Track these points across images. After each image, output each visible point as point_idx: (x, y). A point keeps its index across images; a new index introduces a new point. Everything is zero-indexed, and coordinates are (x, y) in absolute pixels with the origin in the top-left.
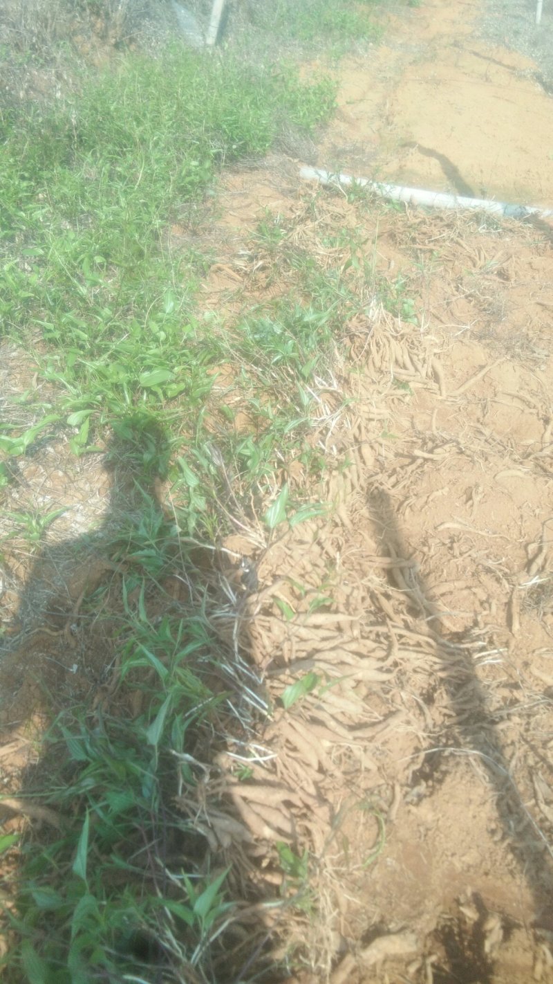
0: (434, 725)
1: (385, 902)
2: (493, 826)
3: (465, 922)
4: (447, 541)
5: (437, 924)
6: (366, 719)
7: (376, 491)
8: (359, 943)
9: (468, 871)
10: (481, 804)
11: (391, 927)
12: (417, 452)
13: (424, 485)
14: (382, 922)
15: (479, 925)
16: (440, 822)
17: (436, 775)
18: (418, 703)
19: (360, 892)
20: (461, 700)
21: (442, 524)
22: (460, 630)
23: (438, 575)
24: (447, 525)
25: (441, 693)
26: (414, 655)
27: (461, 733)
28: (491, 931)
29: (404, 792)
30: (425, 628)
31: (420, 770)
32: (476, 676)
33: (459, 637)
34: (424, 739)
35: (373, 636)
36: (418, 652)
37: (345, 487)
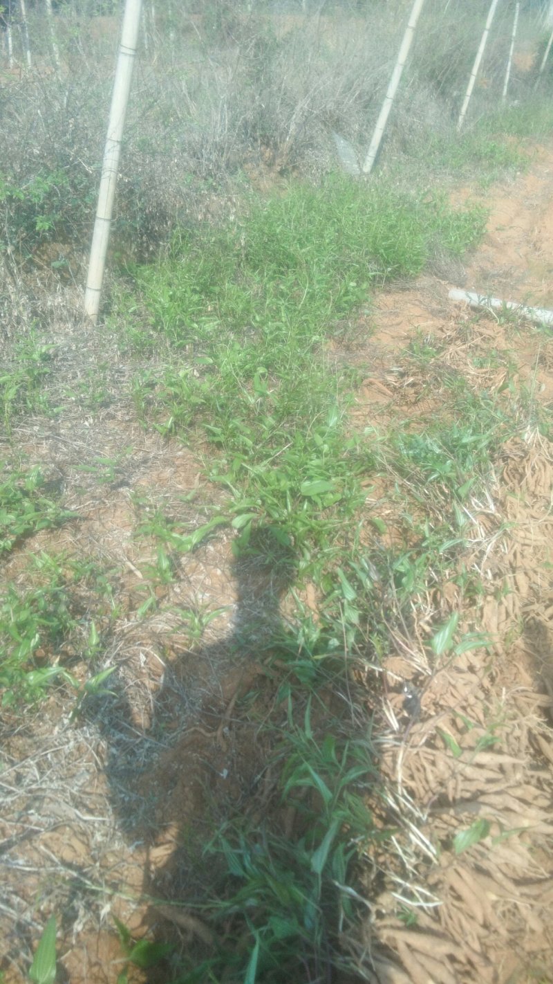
6: (532, 875)
7: (532, 622)
35: (534, 781)
37: (500, 614)
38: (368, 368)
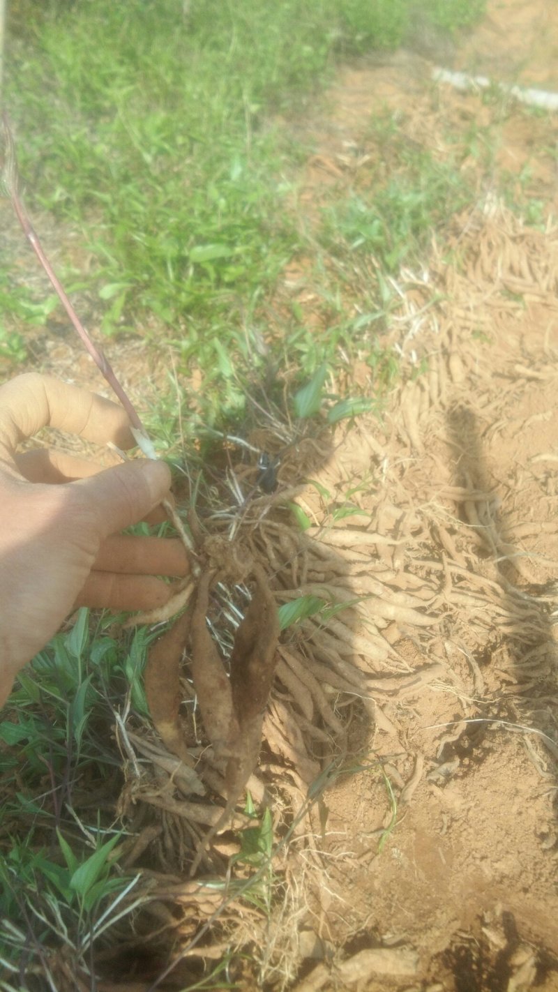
0: (486, 692)
1: (382, 904)
2: (545, 829)
3: (488, 949)
4: (542, 477)
5: (452, 942)
6: (391, 668)
7: (459, 411)
8: (341, 951)
9: (501, 882)
10: (531, 798)
11: (385, 937)
12: (520, 369)
13: (522, 407)
14: (375, 929)
15: (506, 955)
16: (471, 813)
17: (476, 752)
18: (469, 664)
19: (351, 886)
20: (528, 665)
21: (538, 455)
22: (541, 583)
23: (521, 513)
24: (544, 457)
25: (501, 653)
26: (471, 601)
27: (520, 706)
28: (519, 967)
29: (428, 767)
30: (493, 571)
31: (457, 743)
32: (551, 638)
33: (539, 590)
34: (468, 705)
35: (422, 573)
36: (477, 598)
37: (422, 402)
38: (317, 144)
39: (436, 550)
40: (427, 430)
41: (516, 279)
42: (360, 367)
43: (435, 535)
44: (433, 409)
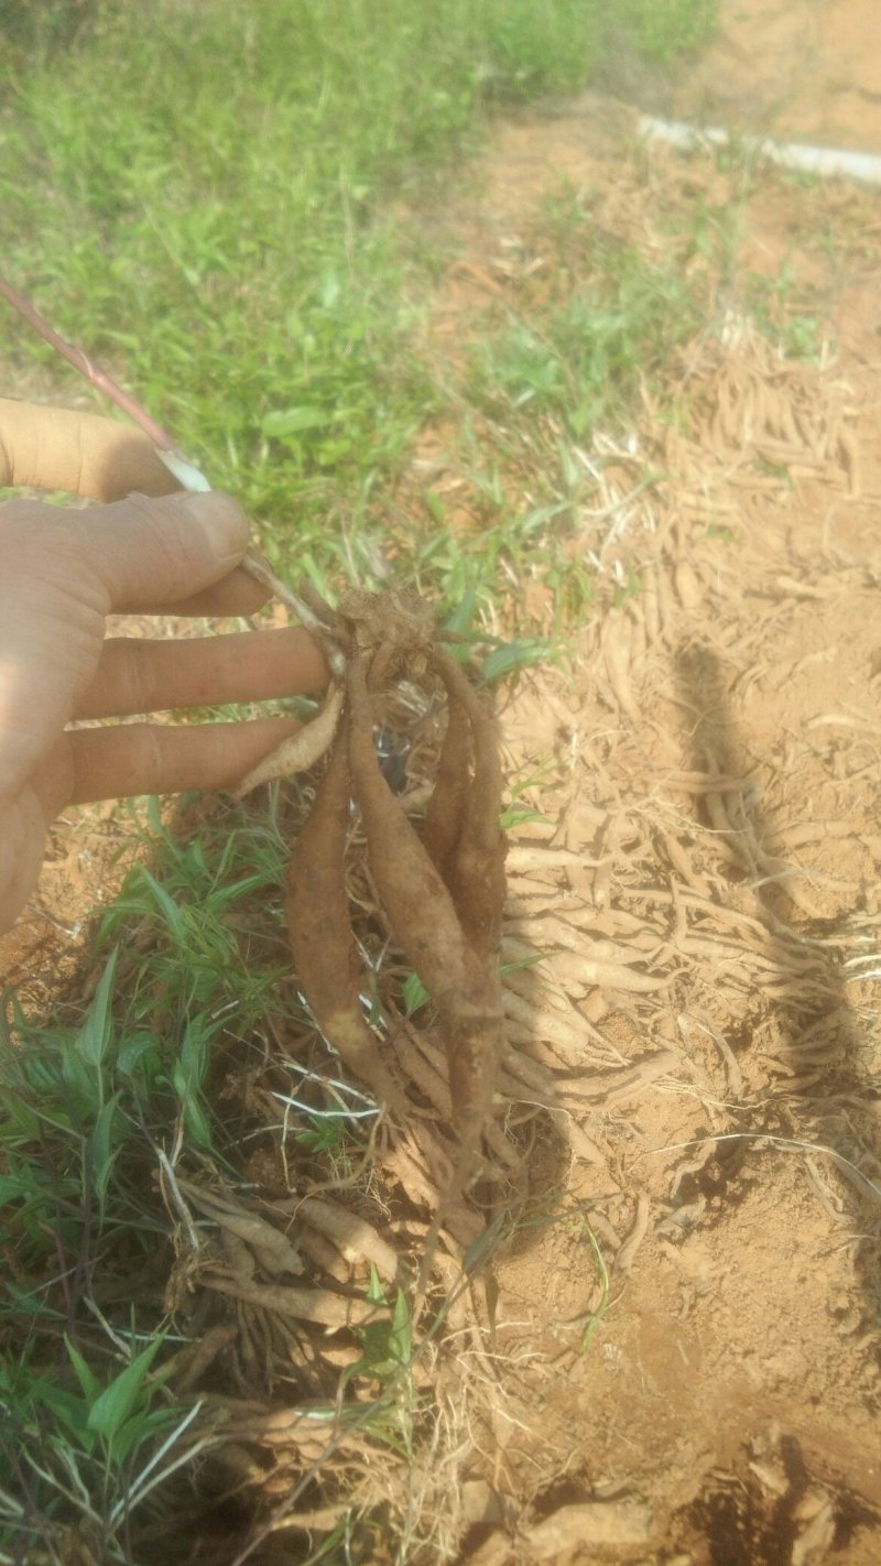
0: (747, 1091)
1: (592, 1432)
2: (843, 1303)
3: (760, 1496)
4: (824, 750)
5: (704, 1489)
8: (529, 1510)
9: (777, 1390)
10: (819, 1255)
11: (598, 1485)
12: (785, 583)
13: (790, 642)
14: (583, 1472)
15: (788, 1503)
16: (725, 1283)
17: (731, 1186)
18: (718, 1048)
19: (542, 1407)
20: (810, 1045)
21: (817, 716)
22: (829, 917)
23: (794, 808)
24: (827, 719)
25: (768, 1029)
26: (717, 950)
27: (799, 1111)
28: (809, 1522)
29: (657, 1214)
30: (751, 902)
31: (702, 1174)
32: (845, 1003)
33: (825, 927)
34: (718, 1114)
35: (641, 909)
36: (726, 945)
38: (459, 244)
39: (661, 873)
40: (643, 685)
41: (777, 443)
42: (534, 590)
43: (660, 847)
44: (652, 651)
